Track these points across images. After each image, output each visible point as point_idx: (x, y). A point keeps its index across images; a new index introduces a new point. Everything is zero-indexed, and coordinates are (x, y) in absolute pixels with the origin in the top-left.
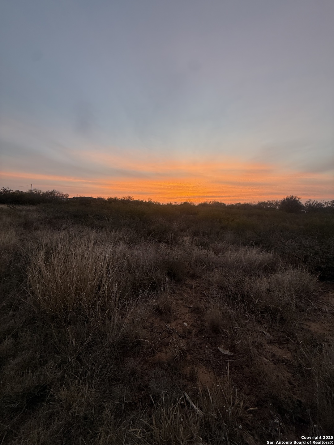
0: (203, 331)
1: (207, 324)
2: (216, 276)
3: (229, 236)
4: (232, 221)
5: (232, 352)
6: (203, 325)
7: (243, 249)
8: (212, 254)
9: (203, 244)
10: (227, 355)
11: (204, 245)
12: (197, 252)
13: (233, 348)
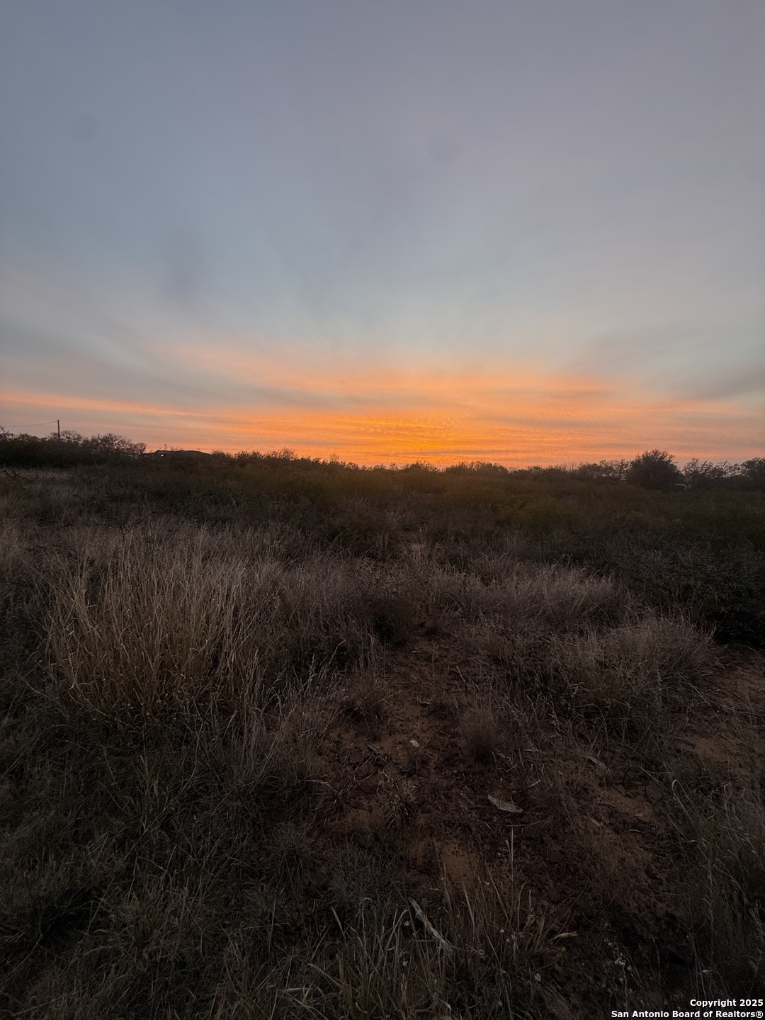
0: (455, 759)
1: (462, 743)
2: (483, 633)
3: (513, 541)
4: (521, 507)
5: (519, 805)
6: (456, 746)
7: (545, 572)
8: (476, 583)
9: (454, 560)
10: (509, 812)
11: (458, 562)
12: (441, 578)
13: (522, 798)
